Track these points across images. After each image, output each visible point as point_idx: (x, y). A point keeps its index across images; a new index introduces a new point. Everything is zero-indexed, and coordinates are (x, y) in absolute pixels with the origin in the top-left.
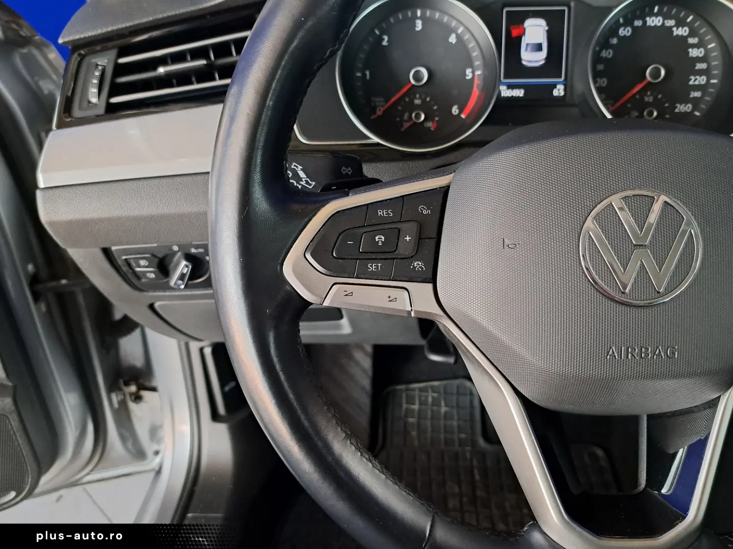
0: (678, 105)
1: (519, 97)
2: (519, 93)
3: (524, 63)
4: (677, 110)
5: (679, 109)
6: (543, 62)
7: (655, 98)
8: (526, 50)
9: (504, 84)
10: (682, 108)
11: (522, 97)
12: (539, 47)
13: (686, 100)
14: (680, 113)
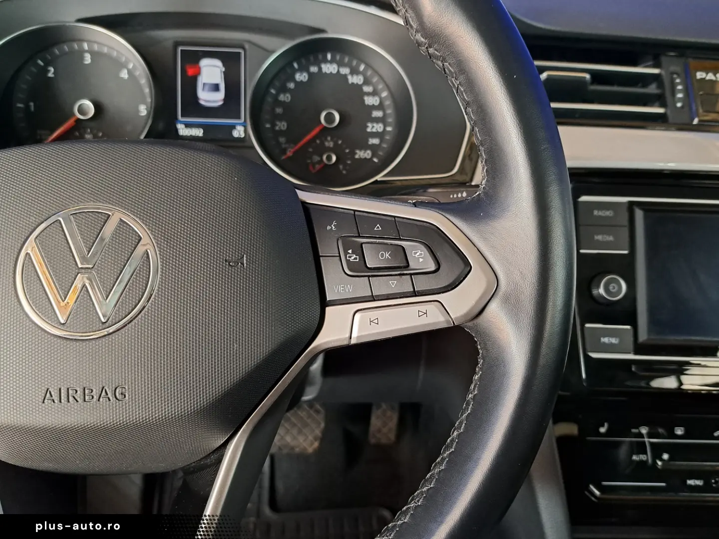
0: (358, 151)
1: (198, 136)
2: (199, 132)
3: (202, 102)
4: (357, 157)
5: (359, 156)
6: (221, 103)
7: (336, 144)
8: (203, 89)
9: (181, 122)
10: (361, 154)
11: (201, 137)
12: (216, 88)
13: (365, 146)
14: (360, 159)
